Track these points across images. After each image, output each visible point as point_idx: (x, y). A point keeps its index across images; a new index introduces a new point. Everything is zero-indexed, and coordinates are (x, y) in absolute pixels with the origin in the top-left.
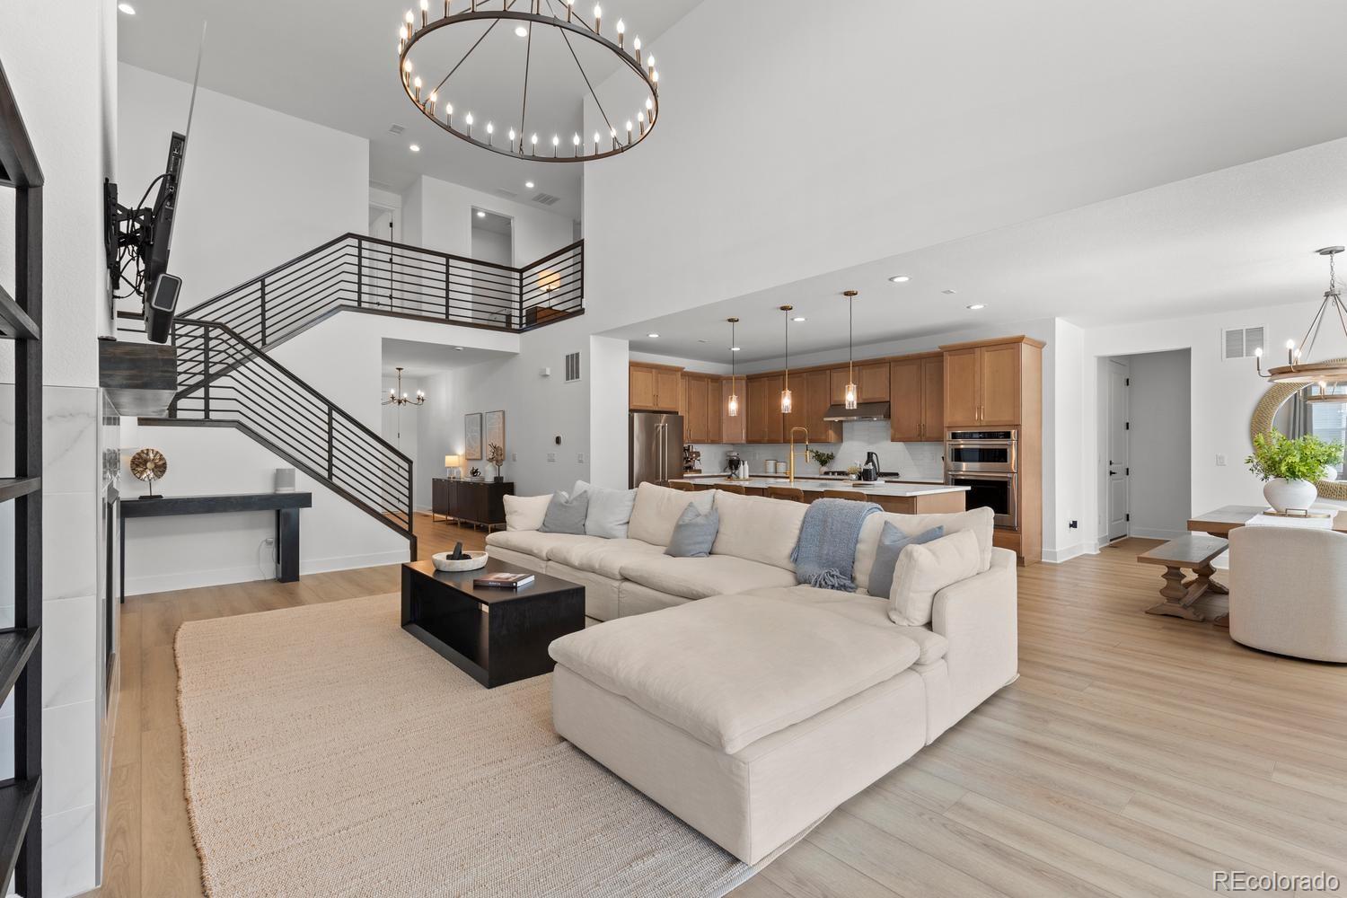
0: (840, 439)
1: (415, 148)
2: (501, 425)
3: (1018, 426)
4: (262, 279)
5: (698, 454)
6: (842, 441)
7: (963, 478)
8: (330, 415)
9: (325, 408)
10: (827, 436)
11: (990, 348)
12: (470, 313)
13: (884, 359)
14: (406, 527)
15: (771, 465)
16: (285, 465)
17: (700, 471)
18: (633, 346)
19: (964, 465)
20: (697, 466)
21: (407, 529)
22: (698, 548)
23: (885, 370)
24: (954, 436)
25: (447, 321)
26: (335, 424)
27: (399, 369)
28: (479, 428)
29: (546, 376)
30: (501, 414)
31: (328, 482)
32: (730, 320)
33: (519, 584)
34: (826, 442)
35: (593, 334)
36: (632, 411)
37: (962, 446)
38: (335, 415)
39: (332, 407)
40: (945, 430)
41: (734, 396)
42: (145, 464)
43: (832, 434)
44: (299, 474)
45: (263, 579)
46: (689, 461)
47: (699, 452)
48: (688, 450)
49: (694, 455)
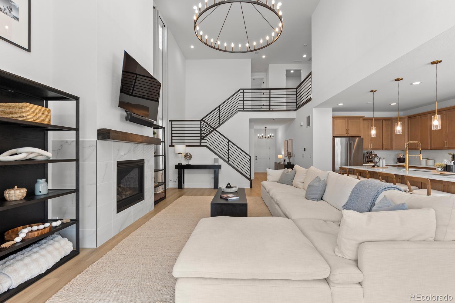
1: (264, 57)
2: (291, 144)
4: (219, 107)
5: (376, 155)
8: (228, 143)
9: (227, 141)
12: (285, 107)
14: (249, 177)
15: (424, 160)
16: (217, 157)
18: (334, 110)
20: (376, 160)
21: (250, 178)
22: (313, 196)
25: (270, 111)
26: (229, 145)
27: (266, 127)
28: (286, 145)
29: (302, 125)
30: (291, 140)
31: (227, 162)
32: (371, 91)
33: (229, 199)
35: (314, 108)
36: (334, 137)
38: (230, 143)
39: (229, 140)
41: (374, 127)
42: (187, 156)
44: (220, 159)
45: (211, 187)
46: (371, 158)
47: (377, 154)
48: (370, 153)
49: (373, 156)
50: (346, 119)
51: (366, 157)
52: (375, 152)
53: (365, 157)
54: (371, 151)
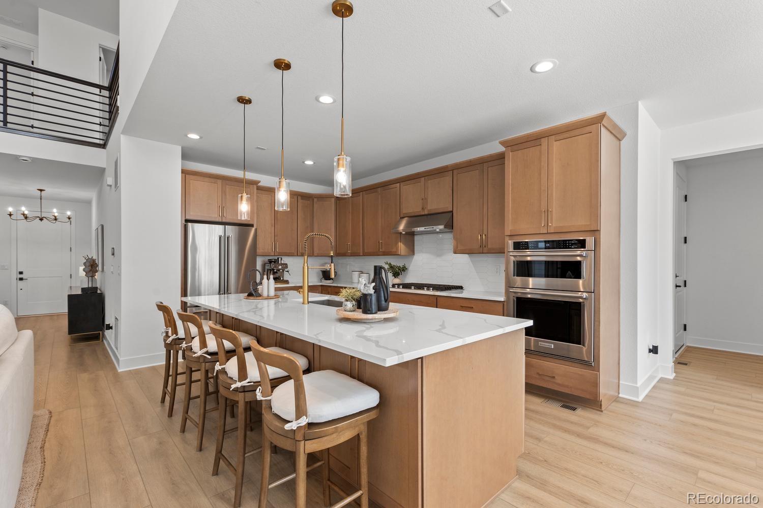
0: (412, 251)
3: (595, 232)
6: (414, 254)
7: (529, 296)
10: (397, 249)
11: (558, 137)
13: (446, 167)
17: (287, 282)
19: (531, 281)
20: (286, 277)
23: (448, 179)
24: (518, 246)
27: (41, 190)
29: (110, 186)
30: (101, 227)
34: (395, 254)
35: (122, 133)
36: (187, 221)
37: (529, 259)
40: (507, 238)
43: (402, 247)
46: (276, 272)
47: (286, 264)
48: (275, 262)
49: (280, 267)
50: (219, 182)
51: (268, 270)
52: (285, 260)
53: (266, 270)
54: (278, 258)
